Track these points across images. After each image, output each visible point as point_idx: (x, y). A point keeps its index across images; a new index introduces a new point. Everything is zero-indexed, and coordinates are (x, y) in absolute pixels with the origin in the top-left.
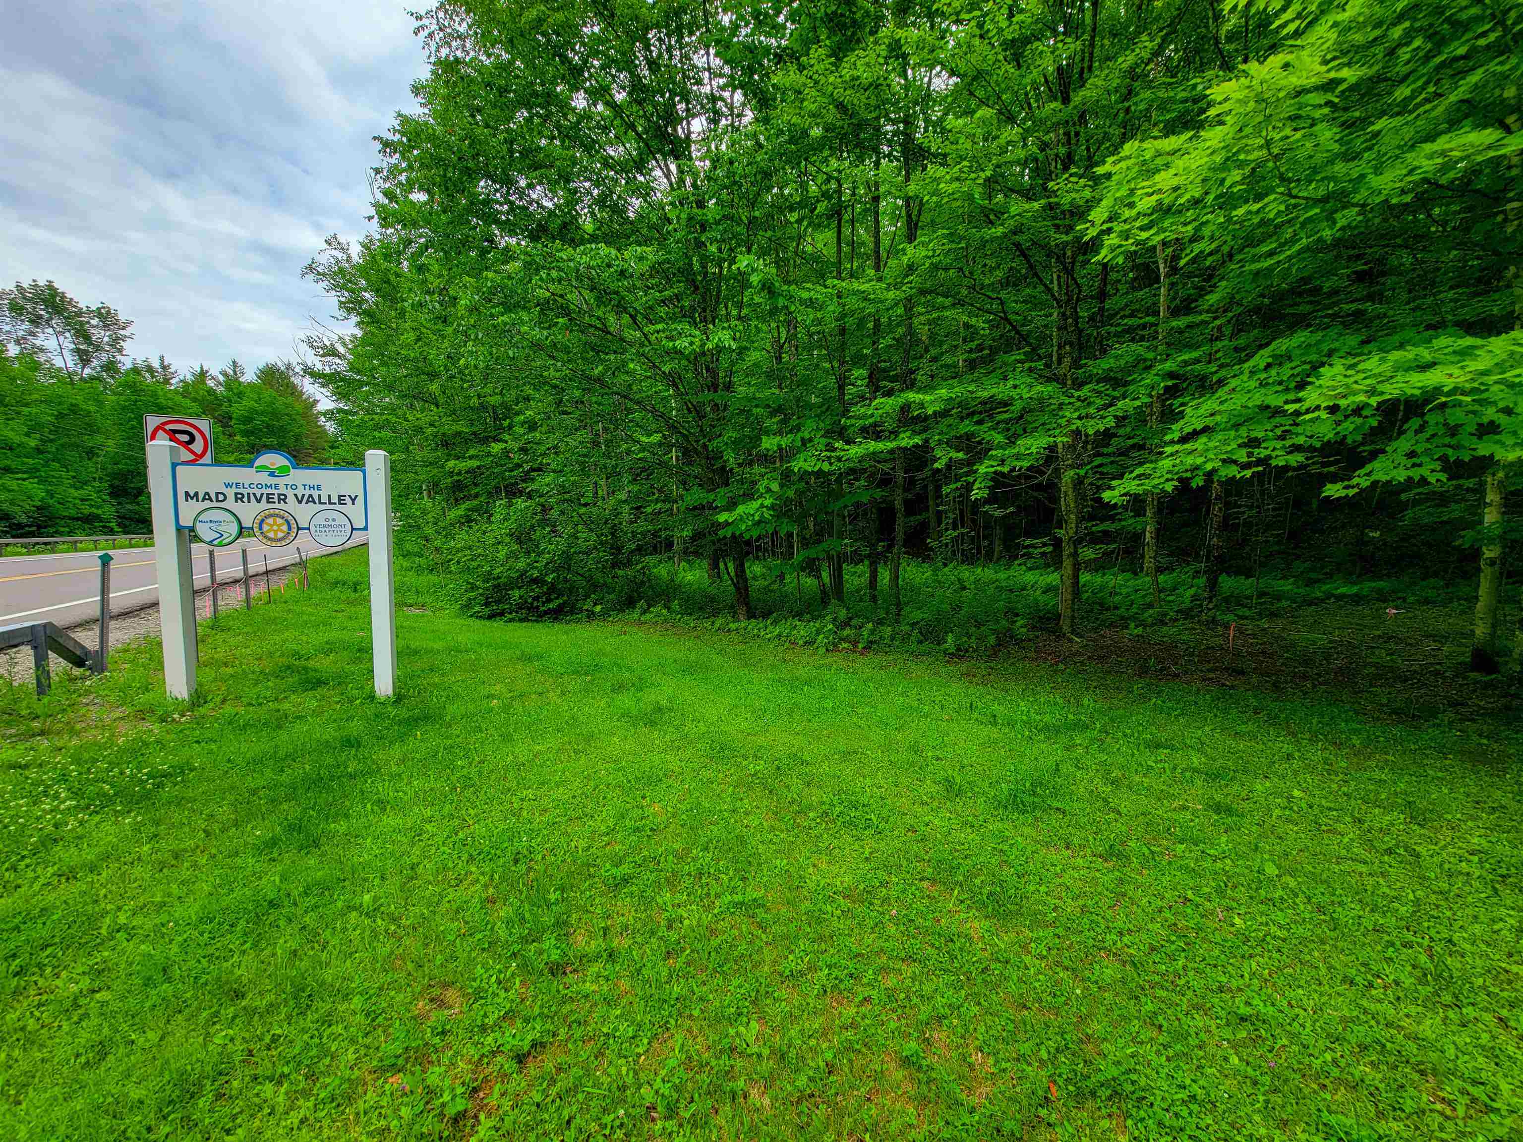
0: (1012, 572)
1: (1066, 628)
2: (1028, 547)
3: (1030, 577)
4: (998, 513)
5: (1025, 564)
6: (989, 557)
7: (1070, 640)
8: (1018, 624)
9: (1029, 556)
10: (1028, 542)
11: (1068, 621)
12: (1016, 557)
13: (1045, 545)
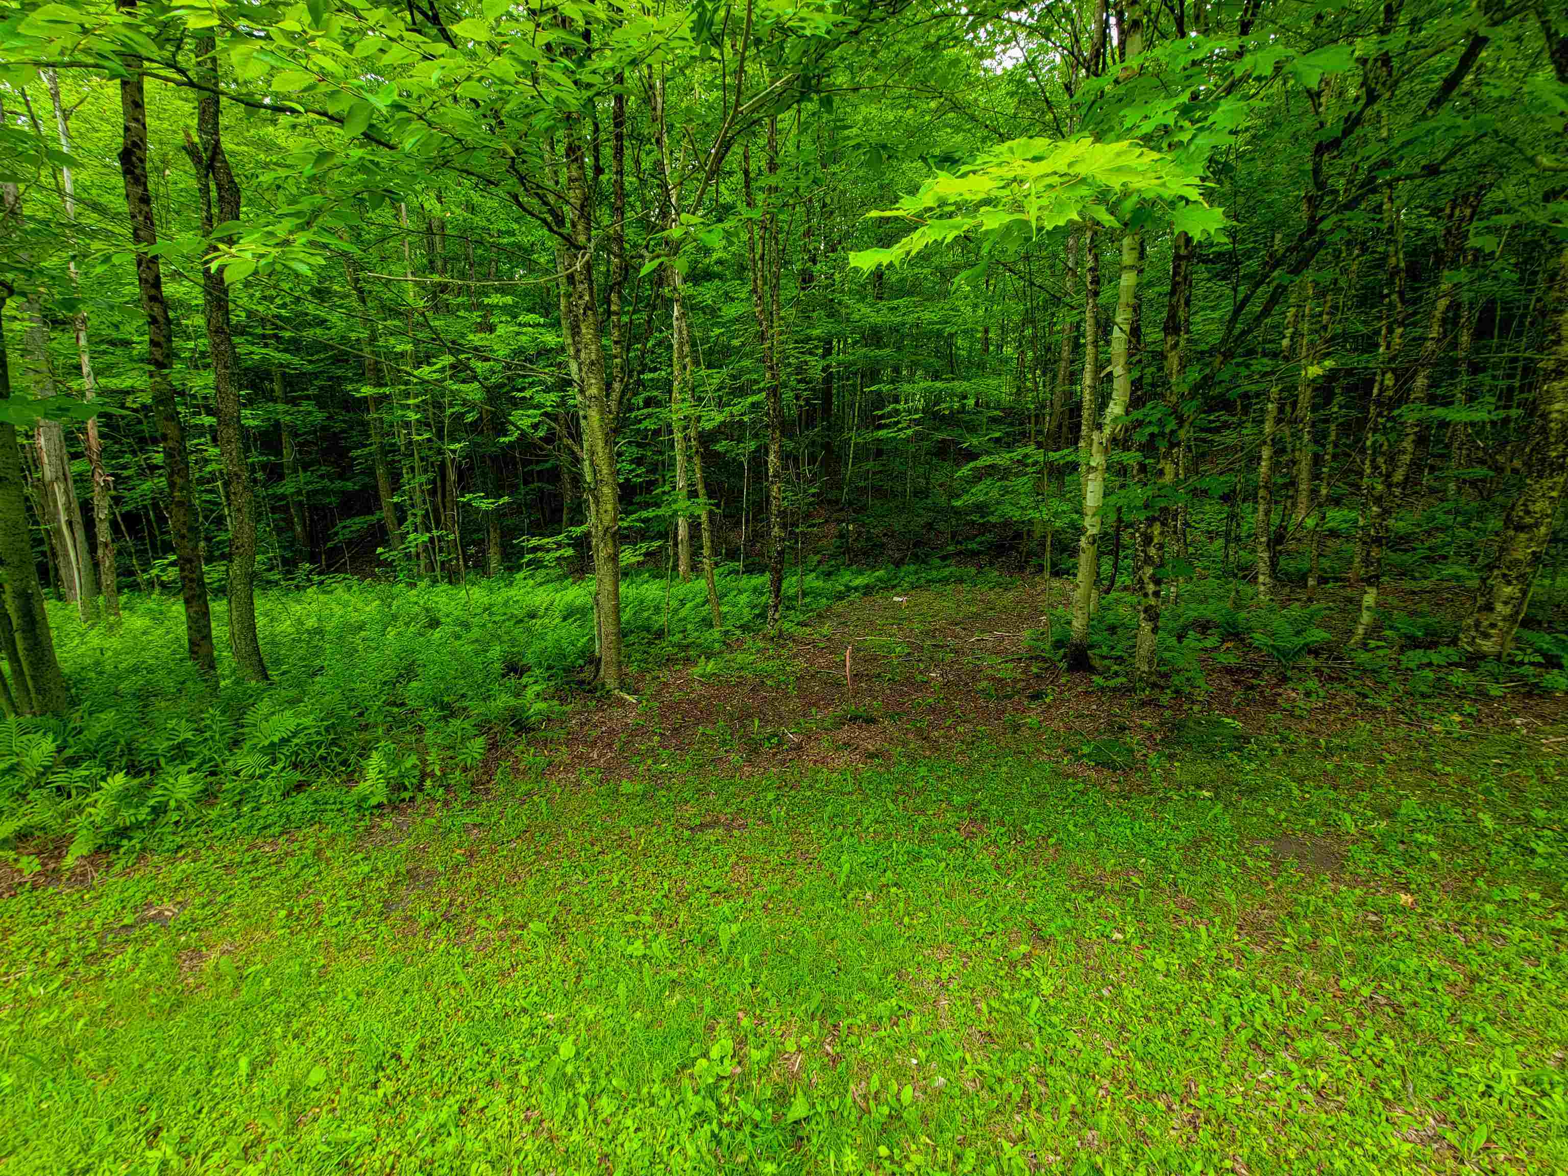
0: (513, 592)
1: (611, 683)
2: (535, 549)
3: (541, 597)
4: (486, 505)
5: (532, 576)
6: (480, 567)
7: (622, 703)
8: (530, 693)
9: (537, 564)
10: (534, 542)
11: (613, 670)
12: (519, 568)
13: (559, 546)
